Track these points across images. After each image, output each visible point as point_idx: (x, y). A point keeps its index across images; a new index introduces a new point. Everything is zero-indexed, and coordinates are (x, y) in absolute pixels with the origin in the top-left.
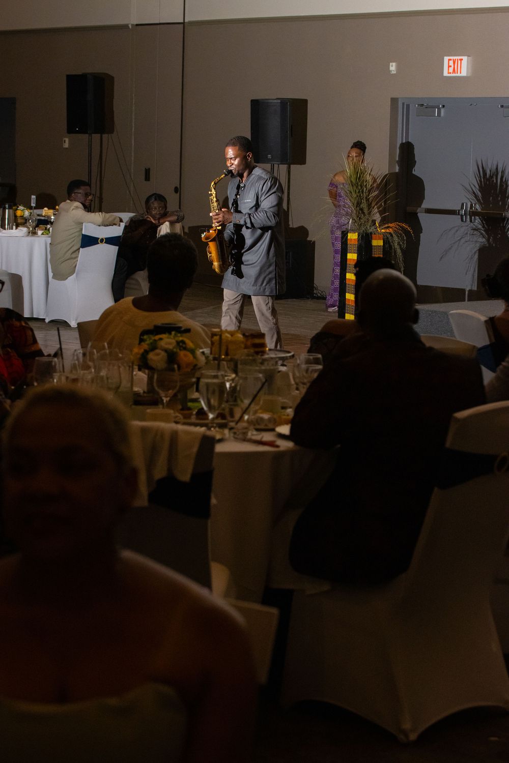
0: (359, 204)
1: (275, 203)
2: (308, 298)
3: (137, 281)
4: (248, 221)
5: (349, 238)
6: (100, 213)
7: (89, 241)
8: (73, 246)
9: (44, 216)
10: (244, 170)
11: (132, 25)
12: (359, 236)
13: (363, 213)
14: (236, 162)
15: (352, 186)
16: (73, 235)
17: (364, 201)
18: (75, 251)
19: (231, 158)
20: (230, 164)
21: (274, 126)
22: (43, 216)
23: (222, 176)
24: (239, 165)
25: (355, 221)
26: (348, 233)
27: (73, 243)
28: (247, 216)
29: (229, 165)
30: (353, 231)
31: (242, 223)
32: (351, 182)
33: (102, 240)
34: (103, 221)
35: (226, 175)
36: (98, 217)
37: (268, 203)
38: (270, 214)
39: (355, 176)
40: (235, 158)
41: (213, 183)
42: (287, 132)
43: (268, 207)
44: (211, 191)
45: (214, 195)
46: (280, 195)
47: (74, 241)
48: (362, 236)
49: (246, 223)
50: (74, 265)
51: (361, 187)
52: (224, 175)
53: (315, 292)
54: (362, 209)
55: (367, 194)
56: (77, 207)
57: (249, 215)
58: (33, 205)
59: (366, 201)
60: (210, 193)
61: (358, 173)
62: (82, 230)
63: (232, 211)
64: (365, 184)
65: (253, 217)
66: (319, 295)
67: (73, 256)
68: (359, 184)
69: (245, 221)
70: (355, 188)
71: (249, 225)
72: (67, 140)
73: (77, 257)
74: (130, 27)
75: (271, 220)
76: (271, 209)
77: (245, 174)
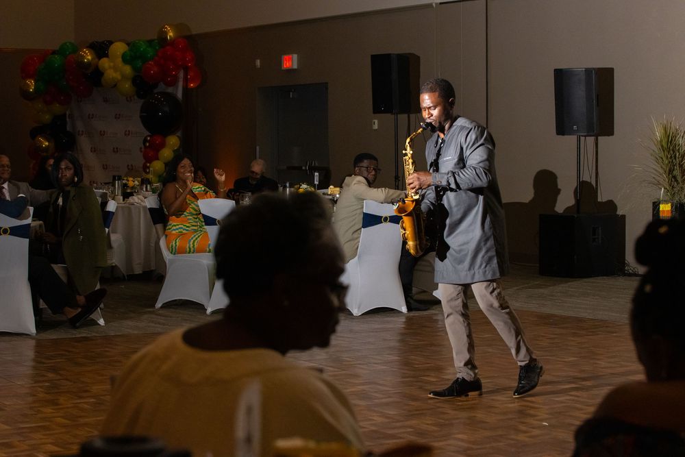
0: (671, 171)
1: (485, 157)
2: (619, 275)
3: (429, 261)
4: (452, 181)
5: (661, 209)
6: (383, 189)
7: (371, 220)
8: (354, 225)
9: (330, 195)
10: (446, 120)
11: (436, 4)
12: (672, 207)
13: (676, 181)
14: (435, 112)
15: (664, 151)
16: (355, 212)
17: (677, 167)
18: (357, 231)
19: (430, 108)
20: (429, 114)
21: (579, 95)
22: (328, 195)
23: (419, 131)
24: (440, 116)
25: (667, 191)
26: (659, 204)
27: (354, 222)
28: (450, 175)
29: (427, 116)
30: (666, 202)
31: (444, 183)
32: (662, 146)
33: (386, 219)
34: (385, 199)
35: (424, 129)
36: (380, 193)
37: (476, 157)
38: (481, 171)
39: (666, 140)
40: (435, 107)
41: (408, 140)
42: (593, 101)
43: (477, 162)
44: (406, 150)
45: (409, 155)
46: (490, 147)
47: (354, 220)
48: (676, 206)
49: (449, 184)
50: (356, 246)
51: (674, 152)
52: (421, 129)
53: (626, 268)
54: (674, 177)
55: (680, 159)
56: (359, 181)
57: (454, 174)
58: (316, 183)
59: (680, 167)
60: (404, 152)
61: (669, 136)
62: (363, 207)
63: (431, 171)
64: (677, 148)
65: (459, 175)
66: (630, 271)
67: (355, 235)
68: (671, 148)
69: (448, 181)
70: (666, 153)
71: (453, 186)
72: (376, 121)
73: (359, 237)
74: (434, 5)
75: (481, 178)
76: (481, 165)
77: (447, 126)
